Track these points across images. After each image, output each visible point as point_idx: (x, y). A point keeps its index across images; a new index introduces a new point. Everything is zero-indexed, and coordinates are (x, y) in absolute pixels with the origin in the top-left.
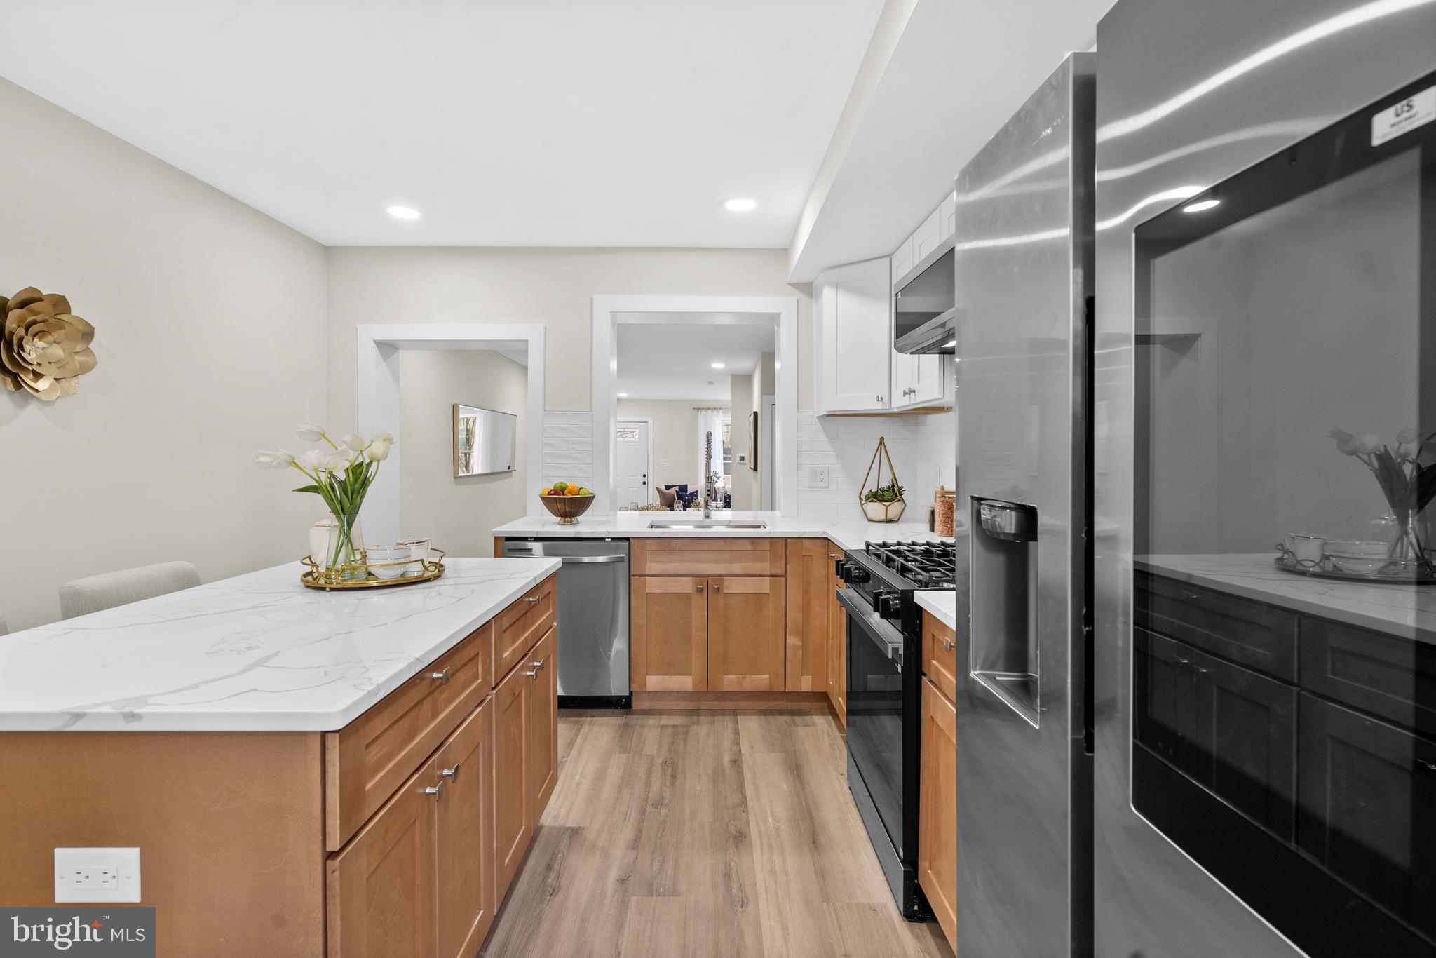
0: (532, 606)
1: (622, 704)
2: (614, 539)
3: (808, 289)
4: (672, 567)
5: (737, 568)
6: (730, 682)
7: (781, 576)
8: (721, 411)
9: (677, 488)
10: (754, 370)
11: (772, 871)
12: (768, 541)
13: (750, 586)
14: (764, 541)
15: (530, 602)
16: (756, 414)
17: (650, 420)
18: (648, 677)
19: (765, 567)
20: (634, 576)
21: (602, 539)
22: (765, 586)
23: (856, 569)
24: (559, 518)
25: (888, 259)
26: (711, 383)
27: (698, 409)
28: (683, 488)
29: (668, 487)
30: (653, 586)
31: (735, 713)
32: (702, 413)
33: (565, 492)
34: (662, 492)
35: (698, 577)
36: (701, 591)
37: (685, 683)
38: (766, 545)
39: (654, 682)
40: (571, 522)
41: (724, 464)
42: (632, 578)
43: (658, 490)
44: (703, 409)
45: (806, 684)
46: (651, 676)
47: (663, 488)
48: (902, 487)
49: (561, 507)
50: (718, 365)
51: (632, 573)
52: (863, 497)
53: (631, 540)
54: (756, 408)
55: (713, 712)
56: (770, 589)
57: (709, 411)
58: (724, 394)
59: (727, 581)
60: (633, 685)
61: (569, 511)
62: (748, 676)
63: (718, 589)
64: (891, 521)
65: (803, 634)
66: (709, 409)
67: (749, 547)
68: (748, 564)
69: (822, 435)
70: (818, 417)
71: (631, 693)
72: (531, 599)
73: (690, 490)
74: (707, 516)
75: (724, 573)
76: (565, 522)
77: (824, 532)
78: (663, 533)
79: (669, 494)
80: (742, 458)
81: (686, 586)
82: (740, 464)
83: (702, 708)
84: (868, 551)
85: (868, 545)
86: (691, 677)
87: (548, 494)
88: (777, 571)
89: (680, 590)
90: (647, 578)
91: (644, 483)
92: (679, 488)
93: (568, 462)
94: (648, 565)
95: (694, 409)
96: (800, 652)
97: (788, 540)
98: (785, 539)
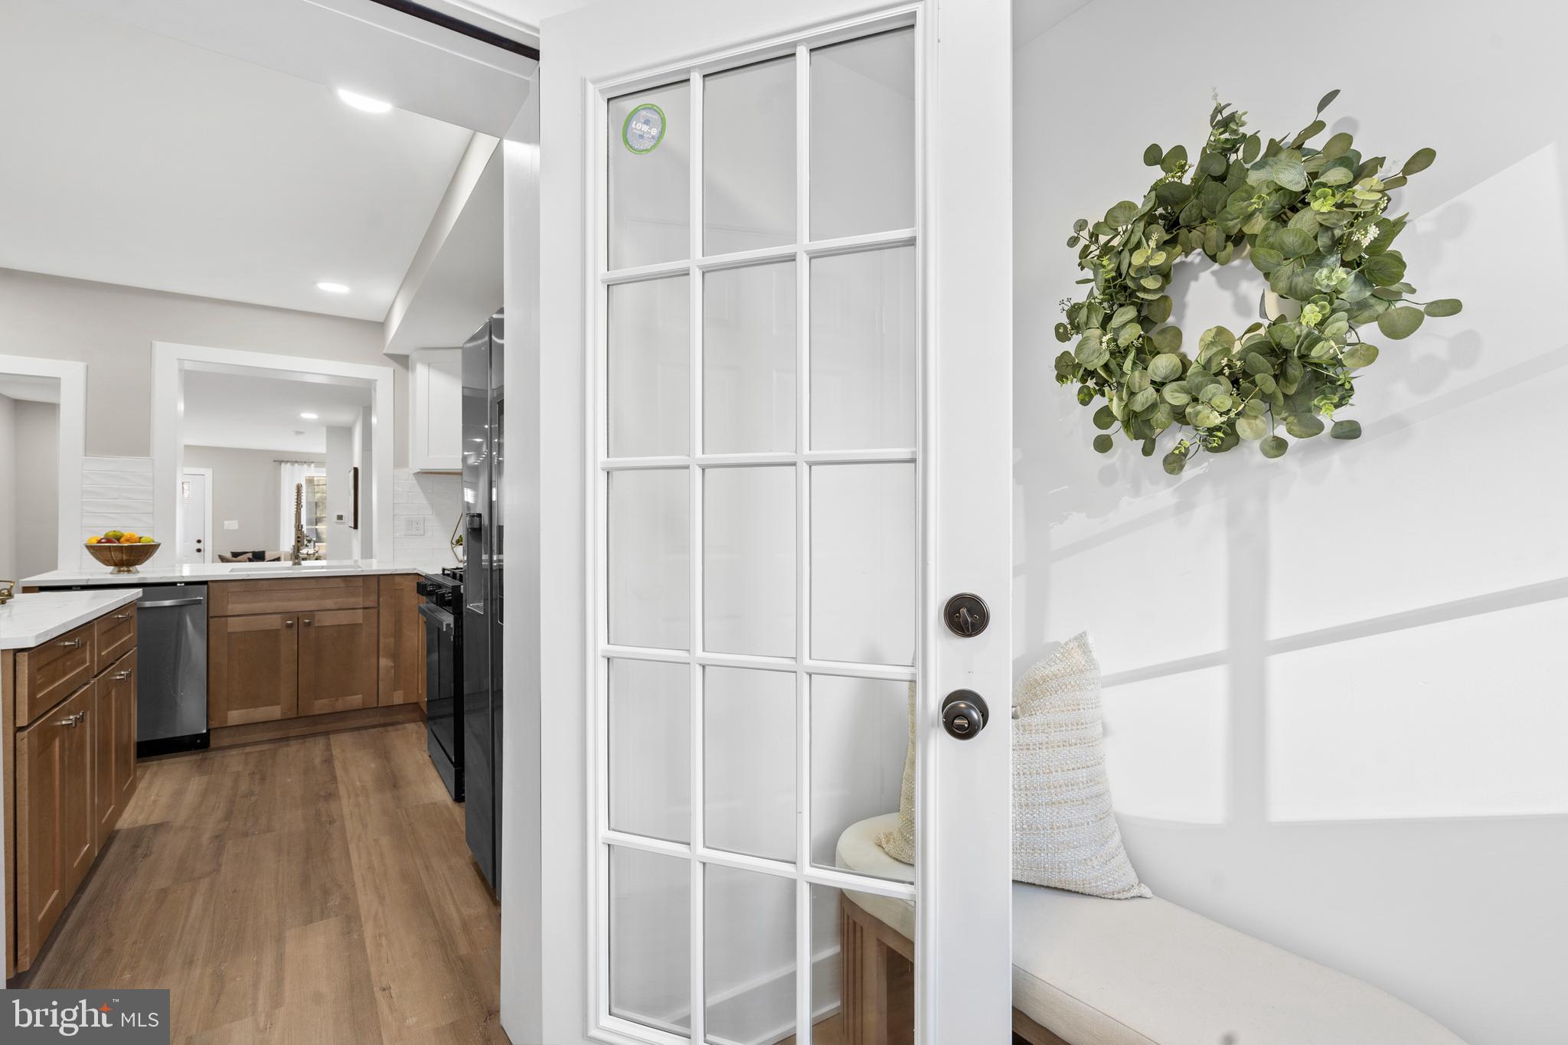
0: (120, 622)
1: (197, 744)
2: (187, 583)
3: (402, 361)
4: (257, 607)
5: (329, 603)
6: (321, 706)
7: (374, 608)
9: (250, 556)
10: (354, 423)
11: (371, 868)
12: (361, 578)
13: (344, 618)
14: (357, 579)
15: (118, 618)
16: (356, 470)
17: (208, 473)
18: (229, 712)
19: (359, 601)
20: (212, 617)
21: (174, 584)
22: (358, 617)
23: (431, 585)
24: (112, 568)
26: (300, 433)
27: (281, 462)
30: (235, 625)
31: (327, 733)
32: (286, 468)
33: (122, 540)
35: (287, 614)
36: (290, 626)
37: (275, 712)
38: (360, 583)
39: (235, 716)
40: (129, 571)
42: (211, 620)
44: (288, 461)
45: (398, 698)
46: (234, 712)
49: (116, 556)
50: (309, 415)
51: (211, 614)
52: (454, 541)
53: (210, 584)
54: (357, 463)
55: (304, 737)
56: (363, 619)
57: (296, 465)
58: (318, 445)
59: (318, 615)
60: (211, 722)
61: (126, 560)
62: (340, 699)
63: (309, 623)
65: (395, 656)
66: (296, 462)
67: (342, 585)
68: (340, 600)
69: (418, 489)
70: (414, 474)
71: (208, 730)
72: (120, 616)
73: (268, 558)
74: (297, 564)
75: (316, 609)
76: (120, 571)
77: (415, 569)
78: (248, 575)
80: (340, 517)
81: (275, 622)
82: (337, 523)
83: (291, 735)
84: (444, 574)
85: (444, 570)
86: (279, 707)
87: (98, 543)
88: (371, 604)
89: (267, 627)
90: (229, 618)
91: (199, 550)
92: (253, 555)
93: (119, 511)
94: (230, 607)
95: (275, 461)
96: (393, 671)
97: (381, 576)
98: (378, 576)
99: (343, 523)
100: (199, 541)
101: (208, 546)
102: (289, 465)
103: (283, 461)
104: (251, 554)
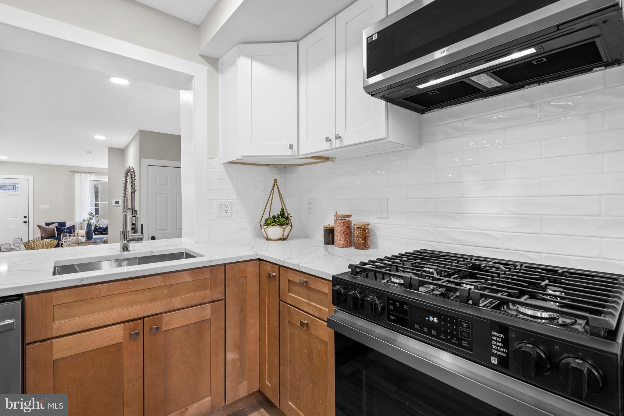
4: (95, 318)
5: (177, 301)
7: (221, 300)
9: (57, 225)
10: (128, 145)
12: (208, 269)
13: (192, 316)
14: (204, 269)
17: (31, 177)
19: (207, 294)
20: (29, 343)
22: (206, 312)
25: (296, 43)
26: (89, 152)
27: (74, 172)
28: (62, 224)
29: (47, 224)
30: (64, 348)
32: (77, 176)
34: (43, 228)
35: (131, 322)
36: (135, 335)
38: (207, 274)
43: (39, 226)
44: (78, 172)
47: (43, 225)
48: (289, 214)
50: (100, 137)
56: (211, 314)
57: (83, 174)
59: (166, 317)
63: (156, 328)
64: (284, 239)
66: (83, 172)
68: (189, 295)
70: (223, 163)
73: (67, 225)
74: (125, 248)
75: (163, 310)
79: (50, 228)
80: (117, 203)
81: (116, 335)
88: (216, 296)
89: (106, 343)
90: (54, 340)
91: (25, 222)
92: (58, 224)
94: (56, 324)
95: (71, 172)
96: (239, 363)
97: (227, 265)
98: (225, 265)
99: (120, 206)
100: (25, 217)
101: (30, 219)
102: (79, 174)
103: (75, 172)
104: (57, 224)
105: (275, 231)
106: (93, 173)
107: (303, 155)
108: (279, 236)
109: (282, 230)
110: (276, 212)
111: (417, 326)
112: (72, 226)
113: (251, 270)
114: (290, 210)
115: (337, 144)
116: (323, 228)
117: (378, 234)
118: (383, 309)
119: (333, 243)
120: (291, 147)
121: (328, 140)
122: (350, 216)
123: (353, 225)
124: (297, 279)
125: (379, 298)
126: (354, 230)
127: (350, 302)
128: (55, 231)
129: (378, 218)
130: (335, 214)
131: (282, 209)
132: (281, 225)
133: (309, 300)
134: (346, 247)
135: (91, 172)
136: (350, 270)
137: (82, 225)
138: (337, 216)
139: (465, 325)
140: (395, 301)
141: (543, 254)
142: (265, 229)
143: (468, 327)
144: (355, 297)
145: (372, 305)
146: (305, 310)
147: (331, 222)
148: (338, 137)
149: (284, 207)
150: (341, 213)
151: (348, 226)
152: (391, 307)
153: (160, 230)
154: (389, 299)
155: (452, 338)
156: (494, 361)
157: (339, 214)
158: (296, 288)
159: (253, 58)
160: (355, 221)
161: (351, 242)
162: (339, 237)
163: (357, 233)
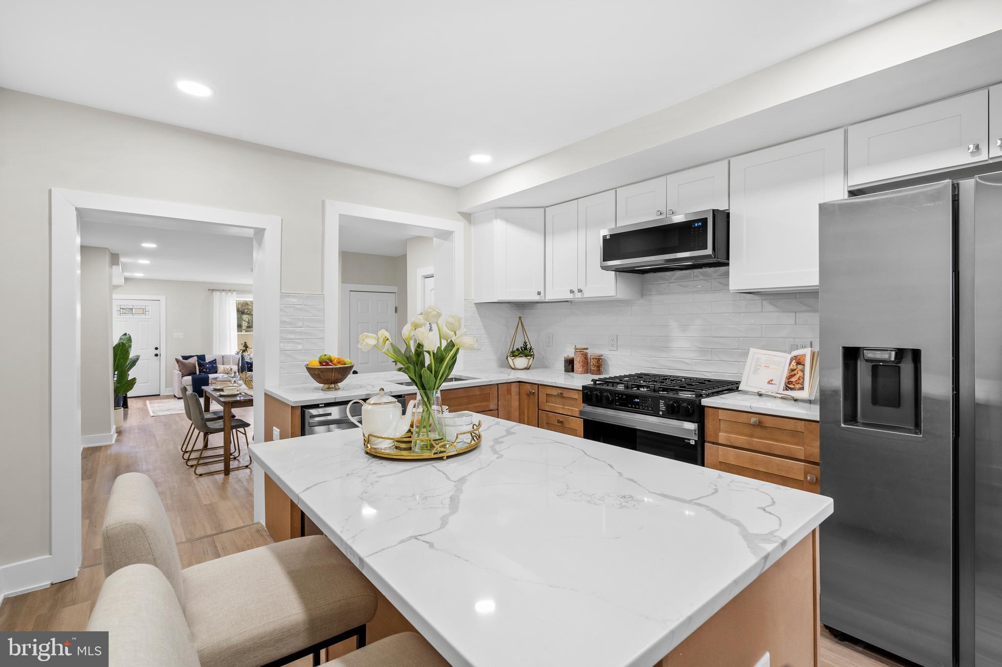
3: (467, 218)
7: (496, 410)
8: (235, 293)
12: (489, 387)
14: (486, 387)
17: (163, 299)
25: (543, 209)
28: (201, 358)
29: (186, 358)
32: (216, 295)
33: (334, 362)
34: (182, 362)
41: (238, 334)
43: (178, 361)
44: (218, 290)
47: (181, 359)
48: (532, 347)
49: (333, 376)
57: (224, 292)
66: (224, 290)
67: (479, 393)
68: (478, 404)
69: (477, 315)
70: (475, 303)
73: (208, 359)
79: (189, 363)
87: (320, 365)
88: (493, 407)
91: (156, 355)
93: (304, 337)
95: (209, 290)
97: (499, 385)
98: (498, 384)
100: (156, 349)
101: (162, 351)
102: (218, 293)
103: (214, 290)
104: (196, 357)
105: (521, 362)
106: (235, 291)
107: (548, 300)
108: (525, 366)
109: (527, 360)
110: (519, 345)
111: (630, 406)
112: (214, 360)
113: (514, 389)
114: (533, 343)
115: (579, 295)
116: (563, 359)
117: (609, 363)
118: (613, 400)
119: (573, 371)
120: (539, 293)
121: (572, 292)
122: (587, 349)
123: (589, 356)
124: (555, 392)
125: (610, 395)
126: (591, 360)
127: (594, 399)
128: (195, 366)
129: (610, 350)
130: (574, 347)
131: (525, 343)
132: (526, 356)
133: (564, 405)
134: (584, 373)
135: (232, 290)
136: (592, 383)
137: (224, 358)
138: (576, 349)
139: (650, 400)
140: (619, 394)
141: (713, 373)
142: (513, 360)
143: (651, 401)
144: (597, 395)
145: (606, 398)
146: (561, 413)
147: (571, 354)
148: (580, 291)
149: (527, 341)
150: (579, 346)
151: (585, 356)
152: (617, 398)
153: (361, 364)
154: (616, 394)
155: (645, 407)
156: (661, 413)
157: (577, 347)
158: (553, 399)
159: (507, 220)
160: (592, 352)
161: (587, 370)
162: (577, 366)
163: (593, 362)
